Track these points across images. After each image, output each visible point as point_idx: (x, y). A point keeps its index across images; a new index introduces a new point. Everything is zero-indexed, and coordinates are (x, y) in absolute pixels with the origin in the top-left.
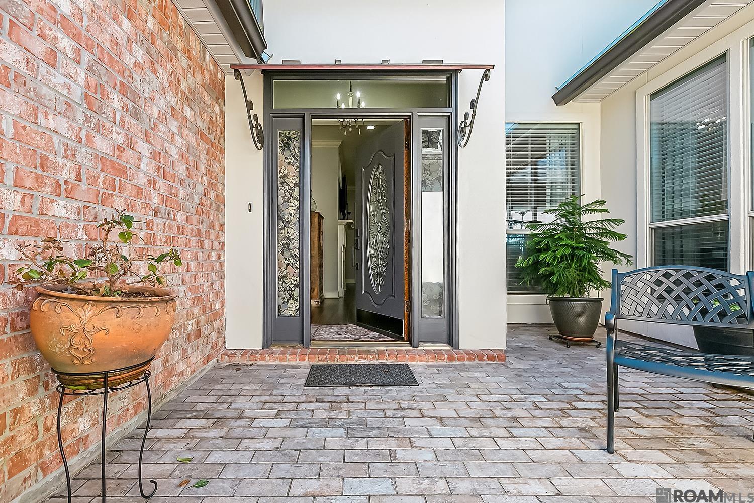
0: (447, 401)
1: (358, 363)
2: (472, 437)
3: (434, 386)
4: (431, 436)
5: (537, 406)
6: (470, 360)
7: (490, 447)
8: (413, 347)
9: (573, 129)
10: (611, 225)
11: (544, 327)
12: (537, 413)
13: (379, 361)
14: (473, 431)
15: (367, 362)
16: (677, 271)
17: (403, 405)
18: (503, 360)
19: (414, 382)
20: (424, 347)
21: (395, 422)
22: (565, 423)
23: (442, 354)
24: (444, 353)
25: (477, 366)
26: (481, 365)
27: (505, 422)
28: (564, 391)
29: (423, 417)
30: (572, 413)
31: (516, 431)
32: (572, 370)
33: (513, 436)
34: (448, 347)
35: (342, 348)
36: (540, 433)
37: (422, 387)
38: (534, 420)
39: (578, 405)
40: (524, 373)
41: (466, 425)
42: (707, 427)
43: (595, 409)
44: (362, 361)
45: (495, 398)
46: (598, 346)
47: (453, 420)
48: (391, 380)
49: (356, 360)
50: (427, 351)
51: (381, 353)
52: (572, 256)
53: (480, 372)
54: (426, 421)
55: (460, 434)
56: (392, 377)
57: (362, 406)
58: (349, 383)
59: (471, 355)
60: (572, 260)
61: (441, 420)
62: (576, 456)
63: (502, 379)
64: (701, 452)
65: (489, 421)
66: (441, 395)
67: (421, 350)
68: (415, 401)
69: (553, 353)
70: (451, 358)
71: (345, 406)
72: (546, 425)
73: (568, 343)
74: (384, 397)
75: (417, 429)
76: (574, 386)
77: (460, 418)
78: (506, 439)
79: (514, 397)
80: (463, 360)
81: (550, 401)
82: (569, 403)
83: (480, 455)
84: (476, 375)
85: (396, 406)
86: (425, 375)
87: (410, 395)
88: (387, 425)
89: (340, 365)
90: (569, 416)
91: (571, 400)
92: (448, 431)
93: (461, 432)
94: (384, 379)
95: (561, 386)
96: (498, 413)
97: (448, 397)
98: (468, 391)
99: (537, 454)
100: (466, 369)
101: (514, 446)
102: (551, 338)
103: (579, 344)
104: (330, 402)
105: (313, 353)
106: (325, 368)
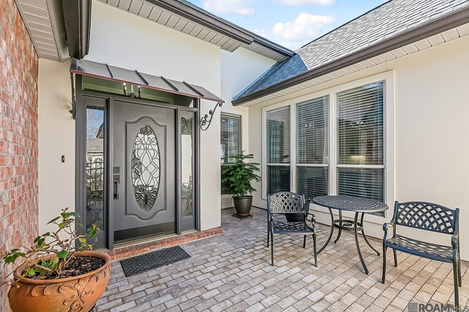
0: (208, 262)
1: (150, 252)
2: (228, 276)
3: (198, 255)
4: (212, 282)
5: (244, 253)
6: (207, 236)
7: (236, 278)
8: (178, 235)
9: (238, 117)
10: (255, 165)
11: (228, 209)
12: (245, 256)
13: (162, 247)
14: (227, 273)
15: (155, 250)
16: (285, 194)
17: (191, 270)
18: (221, 232)
19: (188, 256)
20: (183, 233)
21: (192, 281)
22: (255, 258)
23: (193, 236)
24: (195, 235)
25: (211, 238)
26: (212, 237)
27: (236, 265)
28: (249, 243)
29: (203, 274)
30: (256, 252)
31: (242, 267)
32: (248, 232)
33: (242, 270)
34: (196, 231)
35: (136, 244)
36: (250, 265)
37: (193, 257)
38: (245, 260)
39: (256, 248)
40: (232, 238)
41: (223, 271)
42: (292, 246)
43: (262, 249)
44: (152, 250)
45: (227, 254)
46: (251, 217)
47: (216, 271)
48: (176, 258)
49: (148, 250)
50: (186, 236)
51: (162, 242)
52: (242, 178)
53: (214, 242)
54: (206, 275)
55: (223, 277)
56: (175, 256)
57: (170, 278)
58: (153, 266)
59: (207, 233)
60: (242, 181)
61: (211, 272)
62: (264, 271)
63: (225, 243)
64: (293, 256)
65: (230, 266)
66: (205, 259)
67: (182, 236)
68: (195, 266)
69: (237, 224)
70: (199, 237)
71: (161, 281)
72: (250, 261)
73: (241, 217)
74: (179, 269)
75: (204, 281)
76: (252, 239)
77: (218, 268)
78: (240, 272)
79: (233, 251)
80: (205, 236)
81: (247, 249)
82: (253, 248)
83: (234, 283)
84: (214, 244)
85: (187, 272)
86: (191, 250)
87: (190, 264)
88: (190, 284)
89: (140, 256)
90: (256, 255)
91: (254, 246)
92: (218, 277)
93: (223, 276)
94: (172, 258)
95: (247, 241)
96: (232, 261)
97: (208, 259)
98: (215, 254)
99: (252, 275)
100: (207, 242)
101: (244, 275)
102: (233, 216)
103: (245, 217)
104: (150, 282)
105: (118, 252)
106: (131, 260)
